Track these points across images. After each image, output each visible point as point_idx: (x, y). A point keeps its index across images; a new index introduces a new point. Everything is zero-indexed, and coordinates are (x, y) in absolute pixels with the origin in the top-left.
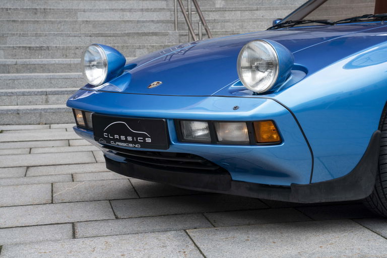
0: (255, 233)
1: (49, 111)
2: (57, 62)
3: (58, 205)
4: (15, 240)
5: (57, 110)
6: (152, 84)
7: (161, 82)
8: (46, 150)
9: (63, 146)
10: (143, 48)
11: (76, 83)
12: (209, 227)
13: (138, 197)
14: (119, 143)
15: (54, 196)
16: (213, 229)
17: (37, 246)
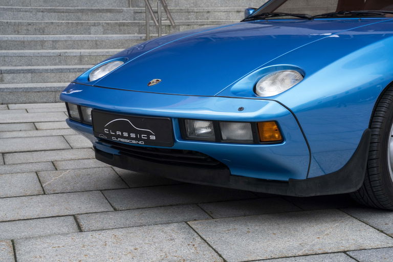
0: (254, 224)
1: (6, 90)
2: (10, 39)
3: (51, 196)
4: (23, 234)
5: (14, 90)
6: (151, 82)
7: (160, 80)
8: (15, 134)
9: (31, 130)
10: (98, 26)
11: (31, 61)
12: (207, 219)
13: (127, 187)
14: (122, 140)
15: (43, 186)
16: (212, 220)
17: (48, 241)
